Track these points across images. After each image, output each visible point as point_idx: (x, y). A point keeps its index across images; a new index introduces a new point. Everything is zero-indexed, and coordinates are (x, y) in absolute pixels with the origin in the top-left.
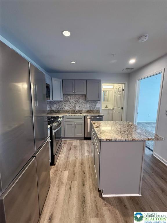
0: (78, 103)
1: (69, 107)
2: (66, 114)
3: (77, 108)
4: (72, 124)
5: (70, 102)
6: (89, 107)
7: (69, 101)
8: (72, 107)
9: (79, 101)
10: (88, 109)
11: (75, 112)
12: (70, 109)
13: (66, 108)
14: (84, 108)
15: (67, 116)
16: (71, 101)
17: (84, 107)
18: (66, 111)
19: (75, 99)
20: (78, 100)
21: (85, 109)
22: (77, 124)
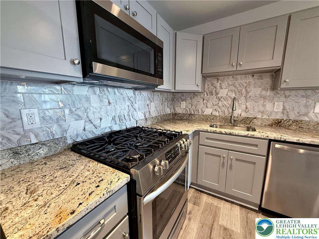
0: (243, 98)
1: (216, 107)
2: (206, 127)
3: (239, 112)
4: (220, 156)
5: (219, 95)
6: (284, 109)
7: (217, 94)
8: (223, 109)
9: (247, 92)
10: (279, 117)
11: (232, 122)
12: (217, 114)
13: (208, 111)
14: (262, 112)
15: (207, 132)
16: (223, 92)
17: (262, 109)
18: (206, 119)
19: (235, 86)
20: (244, 90)
21: (265, 117)
22: (237, 160)
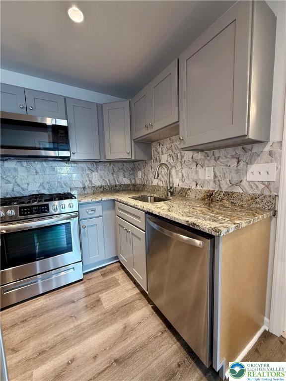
0: (179, 164)
3: (176, 182)
7: (160, 160)
9: (182, 157)
12: (162, 185)
13: (155, 181)
14: (196, 182)
16: (164, 158)
17: (195, 178)
19: (172, 150)
20: (179, 154)
21: (199, 187)
